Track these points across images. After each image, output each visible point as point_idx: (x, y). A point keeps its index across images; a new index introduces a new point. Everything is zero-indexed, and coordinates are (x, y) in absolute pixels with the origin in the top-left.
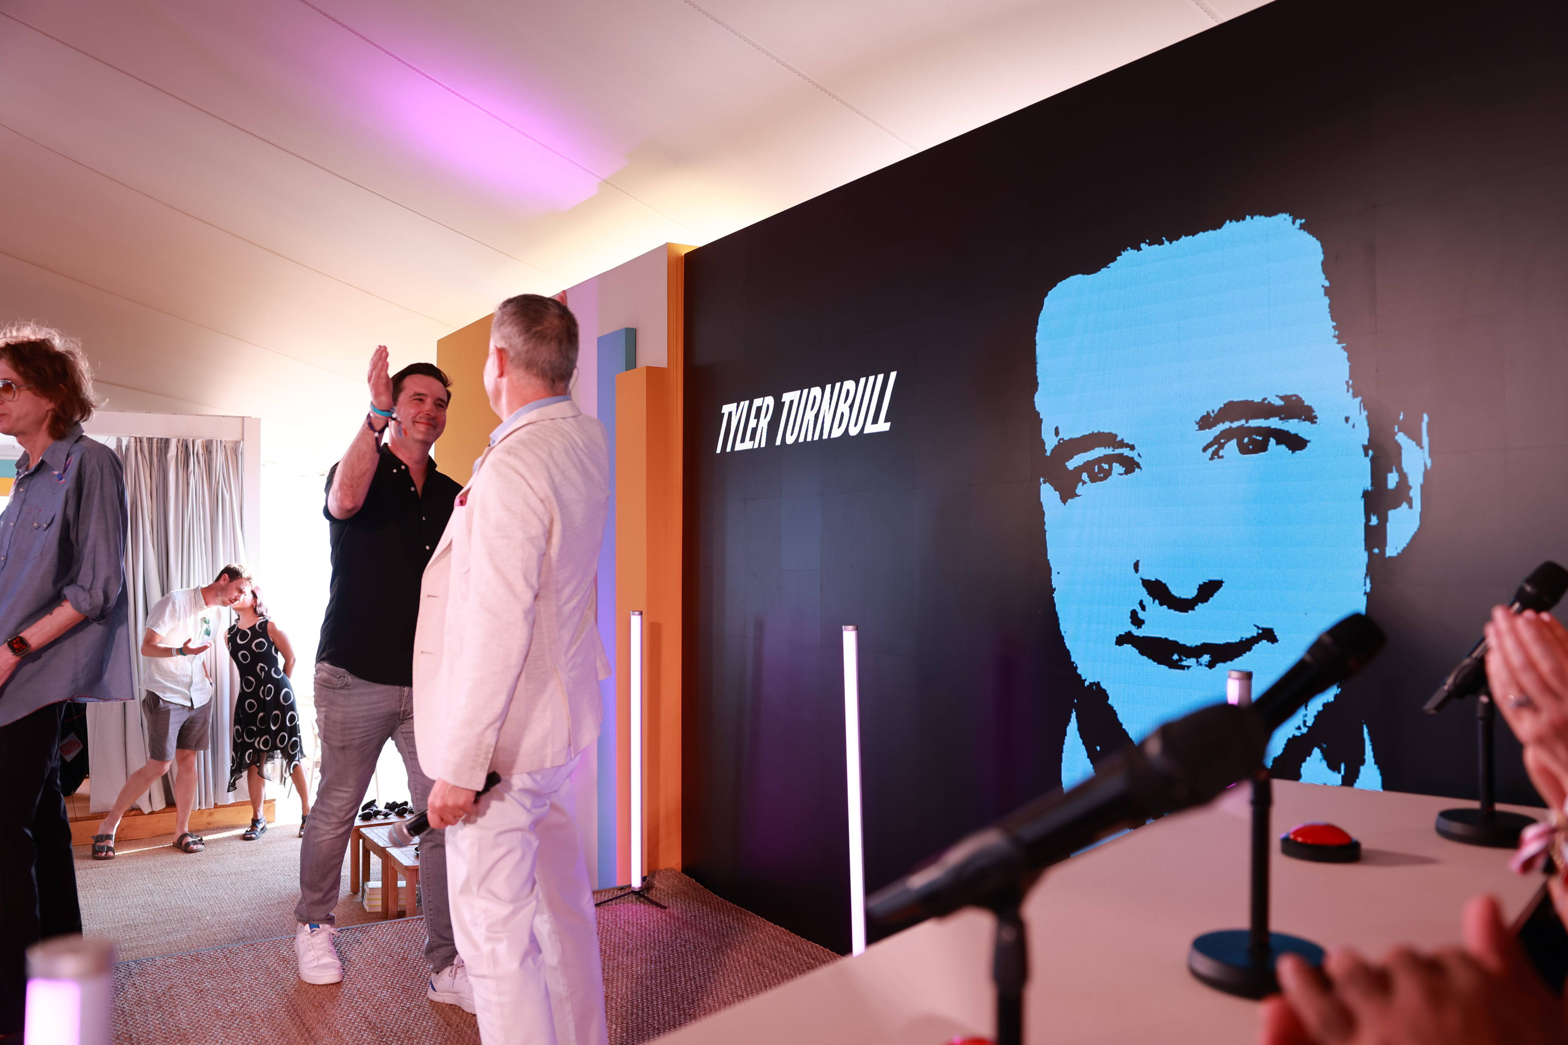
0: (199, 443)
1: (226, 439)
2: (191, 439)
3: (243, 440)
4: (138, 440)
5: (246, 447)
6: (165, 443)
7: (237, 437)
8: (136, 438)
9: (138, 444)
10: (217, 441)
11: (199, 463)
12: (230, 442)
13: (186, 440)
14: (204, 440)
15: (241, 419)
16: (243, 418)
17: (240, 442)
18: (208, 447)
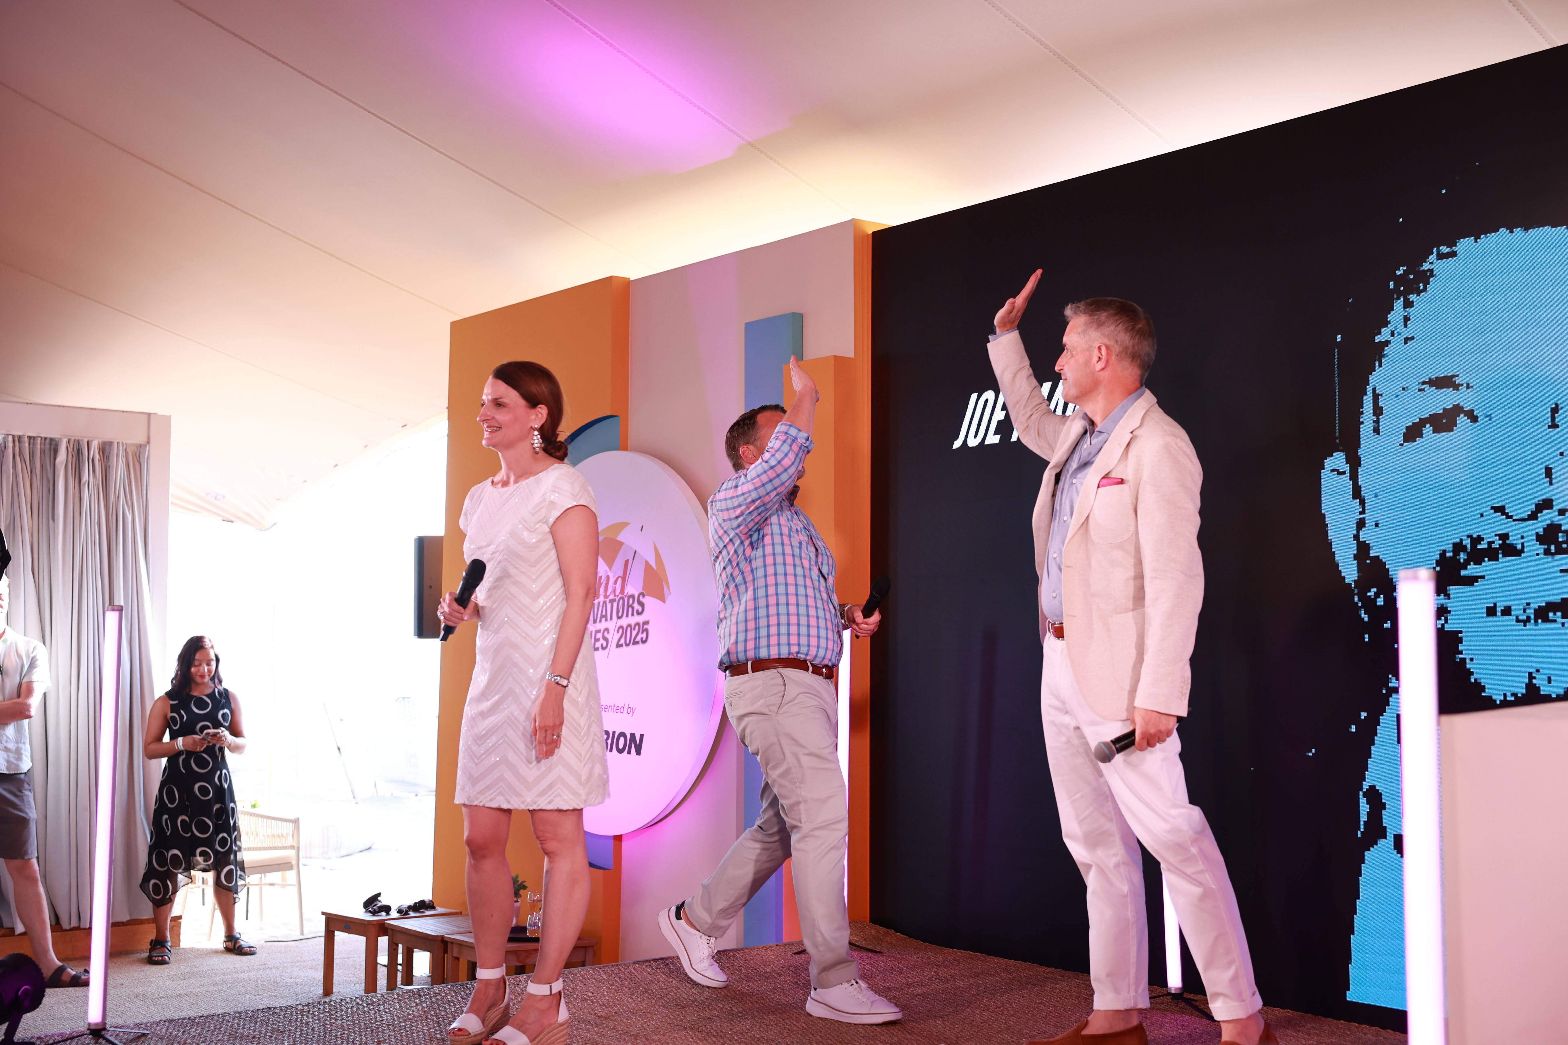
0: (95, 445)
1: (128, 442)
2: (86, 440)
3: (148, 442)
4: (16, 439)
5: (154, 452)
6: (53, 445)
7: (142, 439)
8: (13, 436)
9: (17, 444)
10: (118, 443)
11: (94, 470)
12: (133, 445)
13: (78, 441)
14: (100, 442)
15: (146, 416)
16: (149, 414)
17: (146, 445)
18: (105, 449)
